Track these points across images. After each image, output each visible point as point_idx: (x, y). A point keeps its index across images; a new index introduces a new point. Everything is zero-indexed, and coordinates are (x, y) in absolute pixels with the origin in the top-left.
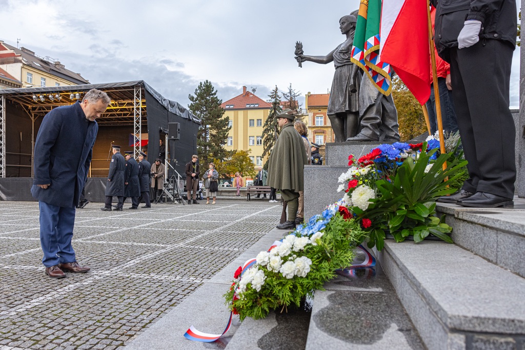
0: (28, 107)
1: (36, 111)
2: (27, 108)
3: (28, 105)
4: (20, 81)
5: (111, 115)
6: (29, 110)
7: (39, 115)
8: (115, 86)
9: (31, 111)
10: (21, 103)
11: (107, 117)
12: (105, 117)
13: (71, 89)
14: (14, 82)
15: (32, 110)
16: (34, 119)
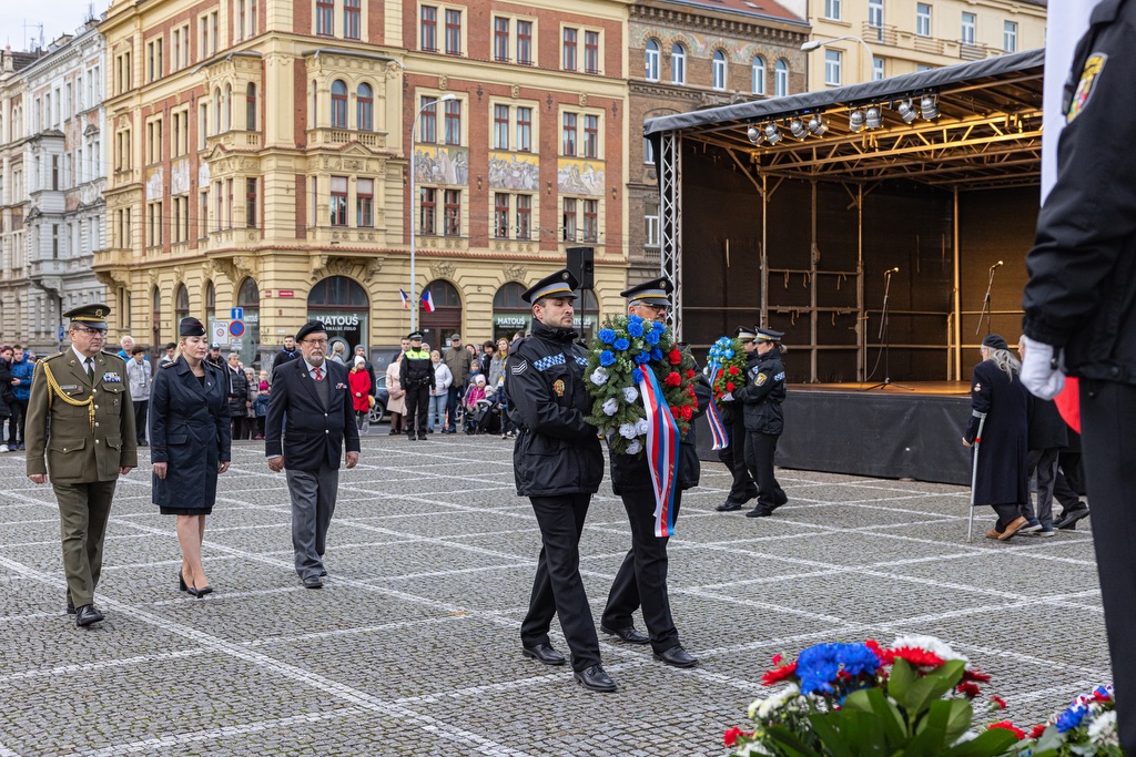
0: (749, 155)
1: (772, 167)
2: (745, 158)
3: (748, 150)
4: (802, 14)
5: (1014, 156)
6: (754, 165)
7: (783, 176)
8: (988, 73)
9: (758, 168)
10: (728, 147)
11: (1003, 163)
12: (996, 164)
13: (852, 97)
14: (785, 27)
15: (762, 165)
16: (768, 191)
